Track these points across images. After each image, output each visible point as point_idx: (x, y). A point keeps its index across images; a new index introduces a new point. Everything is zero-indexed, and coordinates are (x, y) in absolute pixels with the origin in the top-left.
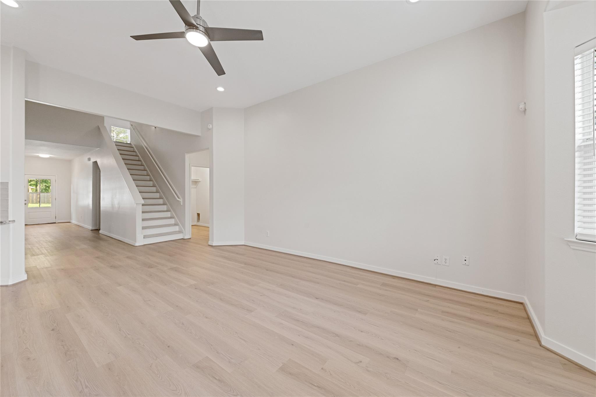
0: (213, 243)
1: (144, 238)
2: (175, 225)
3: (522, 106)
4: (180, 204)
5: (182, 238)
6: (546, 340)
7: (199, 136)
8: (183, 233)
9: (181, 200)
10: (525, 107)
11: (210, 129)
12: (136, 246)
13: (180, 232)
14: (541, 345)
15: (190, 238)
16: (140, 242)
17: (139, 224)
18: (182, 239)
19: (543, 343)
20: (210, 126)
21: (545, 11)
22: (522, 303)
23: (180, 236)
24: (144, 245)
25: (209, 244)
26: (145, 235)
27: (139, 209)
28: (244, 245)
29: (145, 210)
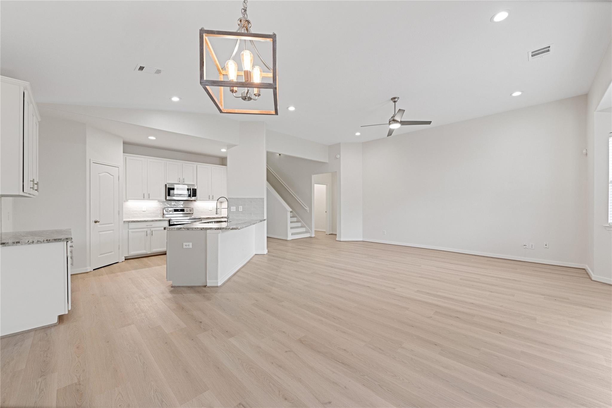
0: (341, 239)
1: (292, 235)
2: (302, 227)
3: (584, 151)
4: (307, 212)
5: (309, 236)
6: (594, 277)
7: (327, 163)
8: (310, 233)
9: (307, 209)
10: (586, 152)
11: (337, 158)
12: (288, 240)
13: (306, 232)
14: (592, 280)
15: (314, 236)
16: (290, 238)
17: (289, 225)
19: (593, 279)
20: (338, 156)
21: (595, 111)
22: (584, 269)
23: (308, 235)
24: (292, 240)
25: (337, 240)
26: (292, 233)
27: (289, 215)
28: (363, 241)
29: (292, 216)
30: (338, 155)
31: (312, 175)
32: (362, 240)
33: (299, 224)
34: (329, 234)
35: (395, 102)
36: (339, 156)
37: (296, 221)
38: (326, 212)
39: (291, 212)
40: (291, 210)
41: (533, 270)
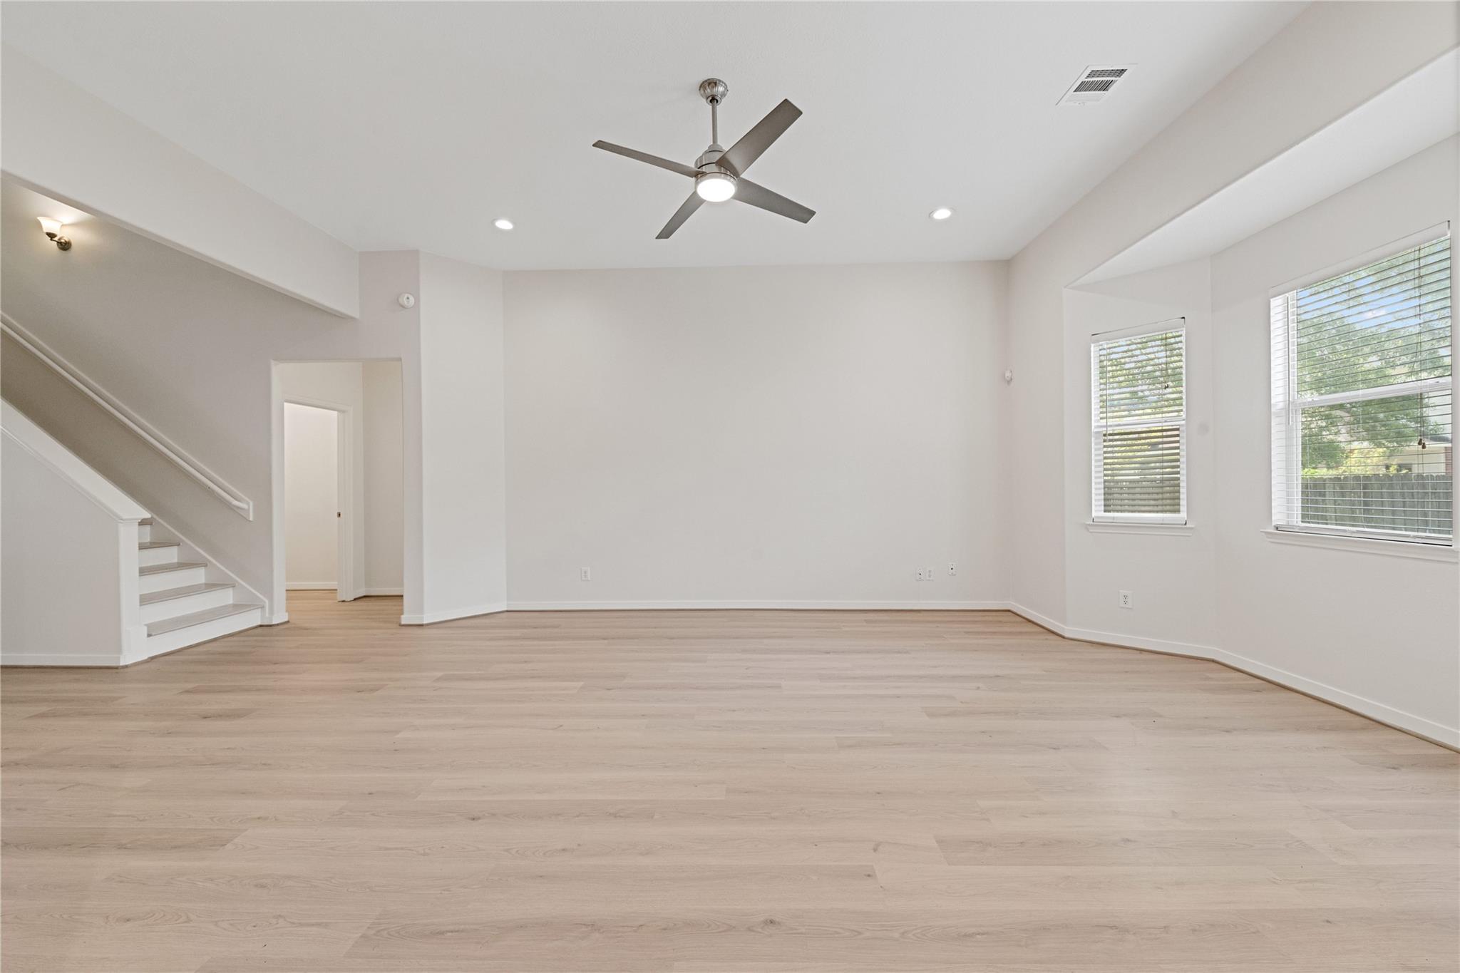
0: (422, 618)
1: (149, 635)
2: (210, 586)
3: (1008, 374)
4: (244, 517)
5: (259, 623)
6: (1068, 630)
7: (352, 318)
8: (263, 607)
9: (247, 505)
10: (1011, 376)
11: (404, 308)
12: (126, 667)
13: (240, 608)
14: (1063, 638)
15: (286, 620)
16: (135, 649)
17: (131, 586)
18: (261, 626)
19: (1066, 635)
20: (409, 301)
21: (1066, 287)
22: (1010, 610)
23: (251, 619)
24: (152, 658)
25: (403, 623)
26: (149, 626)
27: (130, 536)
28: (507, 611)
29: (148, 539)
30: (406, 296)
31: (273, 362)
32: (506, 609)
33: (198, 576)
34: (355, 599)
35: (713, 100)
36: (412, 299)
37: (175, 560)
38: (339, 515)
39: (143, 523)
40: (147, 515)
41: (967, 633)
